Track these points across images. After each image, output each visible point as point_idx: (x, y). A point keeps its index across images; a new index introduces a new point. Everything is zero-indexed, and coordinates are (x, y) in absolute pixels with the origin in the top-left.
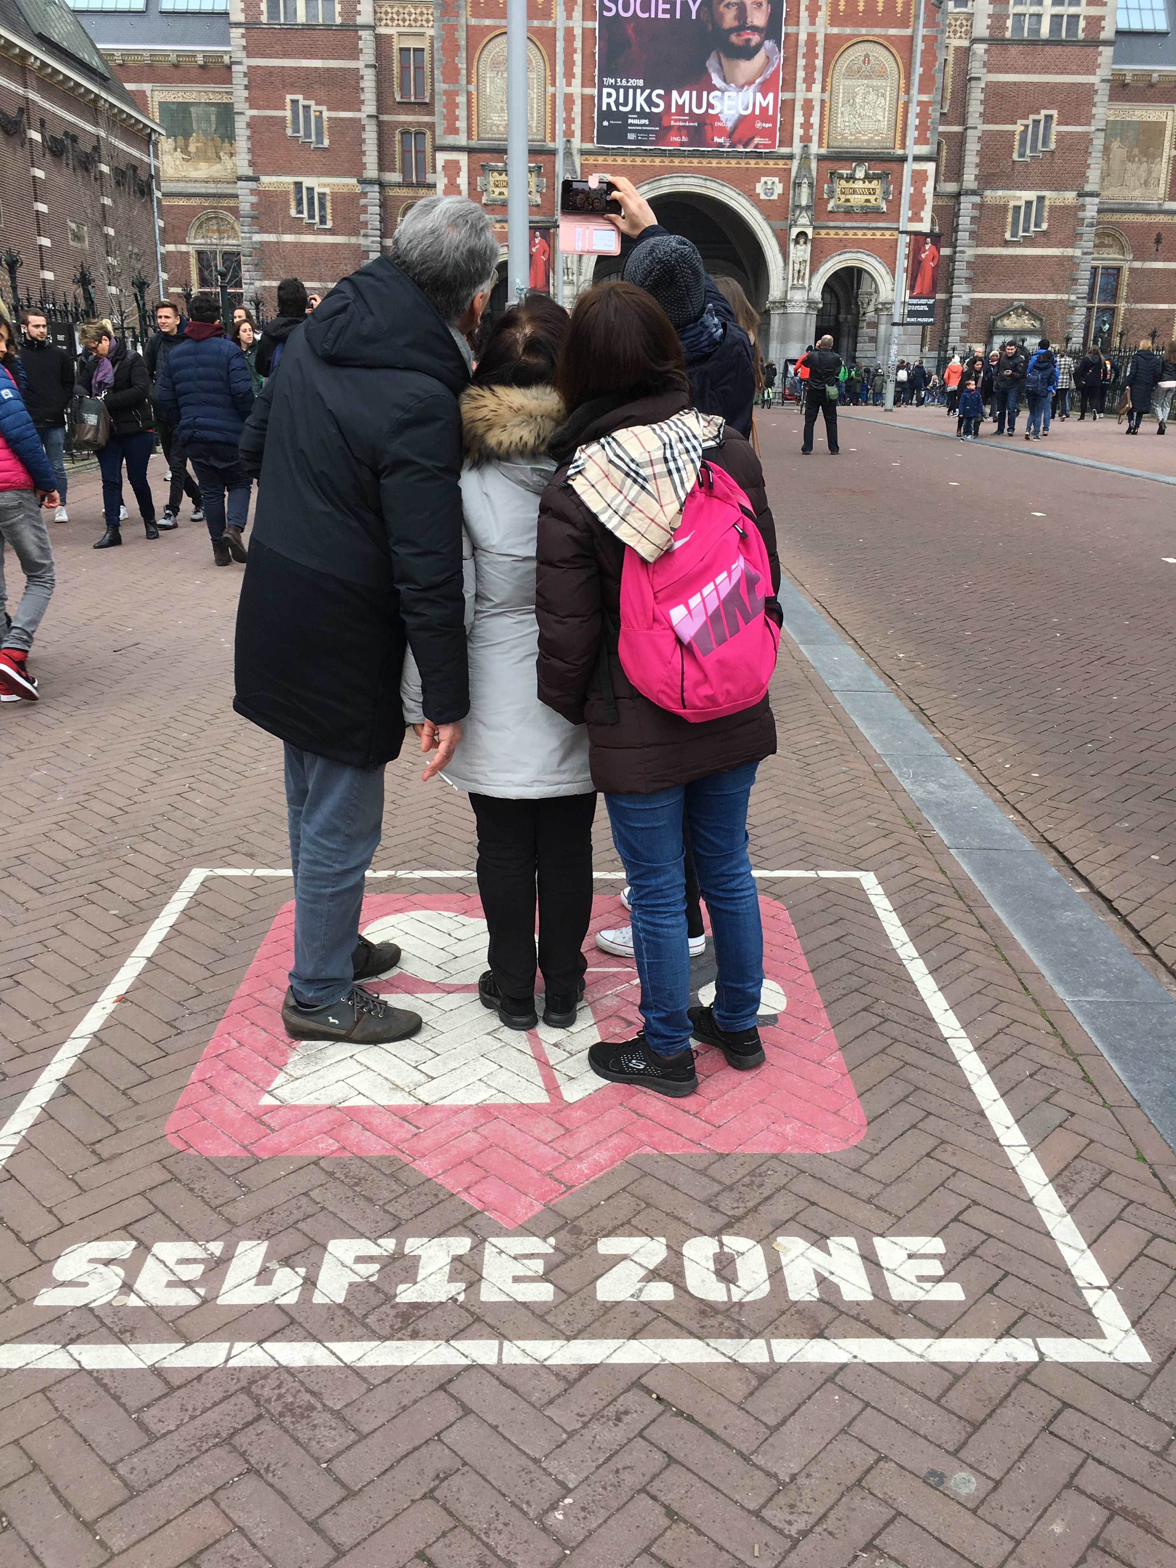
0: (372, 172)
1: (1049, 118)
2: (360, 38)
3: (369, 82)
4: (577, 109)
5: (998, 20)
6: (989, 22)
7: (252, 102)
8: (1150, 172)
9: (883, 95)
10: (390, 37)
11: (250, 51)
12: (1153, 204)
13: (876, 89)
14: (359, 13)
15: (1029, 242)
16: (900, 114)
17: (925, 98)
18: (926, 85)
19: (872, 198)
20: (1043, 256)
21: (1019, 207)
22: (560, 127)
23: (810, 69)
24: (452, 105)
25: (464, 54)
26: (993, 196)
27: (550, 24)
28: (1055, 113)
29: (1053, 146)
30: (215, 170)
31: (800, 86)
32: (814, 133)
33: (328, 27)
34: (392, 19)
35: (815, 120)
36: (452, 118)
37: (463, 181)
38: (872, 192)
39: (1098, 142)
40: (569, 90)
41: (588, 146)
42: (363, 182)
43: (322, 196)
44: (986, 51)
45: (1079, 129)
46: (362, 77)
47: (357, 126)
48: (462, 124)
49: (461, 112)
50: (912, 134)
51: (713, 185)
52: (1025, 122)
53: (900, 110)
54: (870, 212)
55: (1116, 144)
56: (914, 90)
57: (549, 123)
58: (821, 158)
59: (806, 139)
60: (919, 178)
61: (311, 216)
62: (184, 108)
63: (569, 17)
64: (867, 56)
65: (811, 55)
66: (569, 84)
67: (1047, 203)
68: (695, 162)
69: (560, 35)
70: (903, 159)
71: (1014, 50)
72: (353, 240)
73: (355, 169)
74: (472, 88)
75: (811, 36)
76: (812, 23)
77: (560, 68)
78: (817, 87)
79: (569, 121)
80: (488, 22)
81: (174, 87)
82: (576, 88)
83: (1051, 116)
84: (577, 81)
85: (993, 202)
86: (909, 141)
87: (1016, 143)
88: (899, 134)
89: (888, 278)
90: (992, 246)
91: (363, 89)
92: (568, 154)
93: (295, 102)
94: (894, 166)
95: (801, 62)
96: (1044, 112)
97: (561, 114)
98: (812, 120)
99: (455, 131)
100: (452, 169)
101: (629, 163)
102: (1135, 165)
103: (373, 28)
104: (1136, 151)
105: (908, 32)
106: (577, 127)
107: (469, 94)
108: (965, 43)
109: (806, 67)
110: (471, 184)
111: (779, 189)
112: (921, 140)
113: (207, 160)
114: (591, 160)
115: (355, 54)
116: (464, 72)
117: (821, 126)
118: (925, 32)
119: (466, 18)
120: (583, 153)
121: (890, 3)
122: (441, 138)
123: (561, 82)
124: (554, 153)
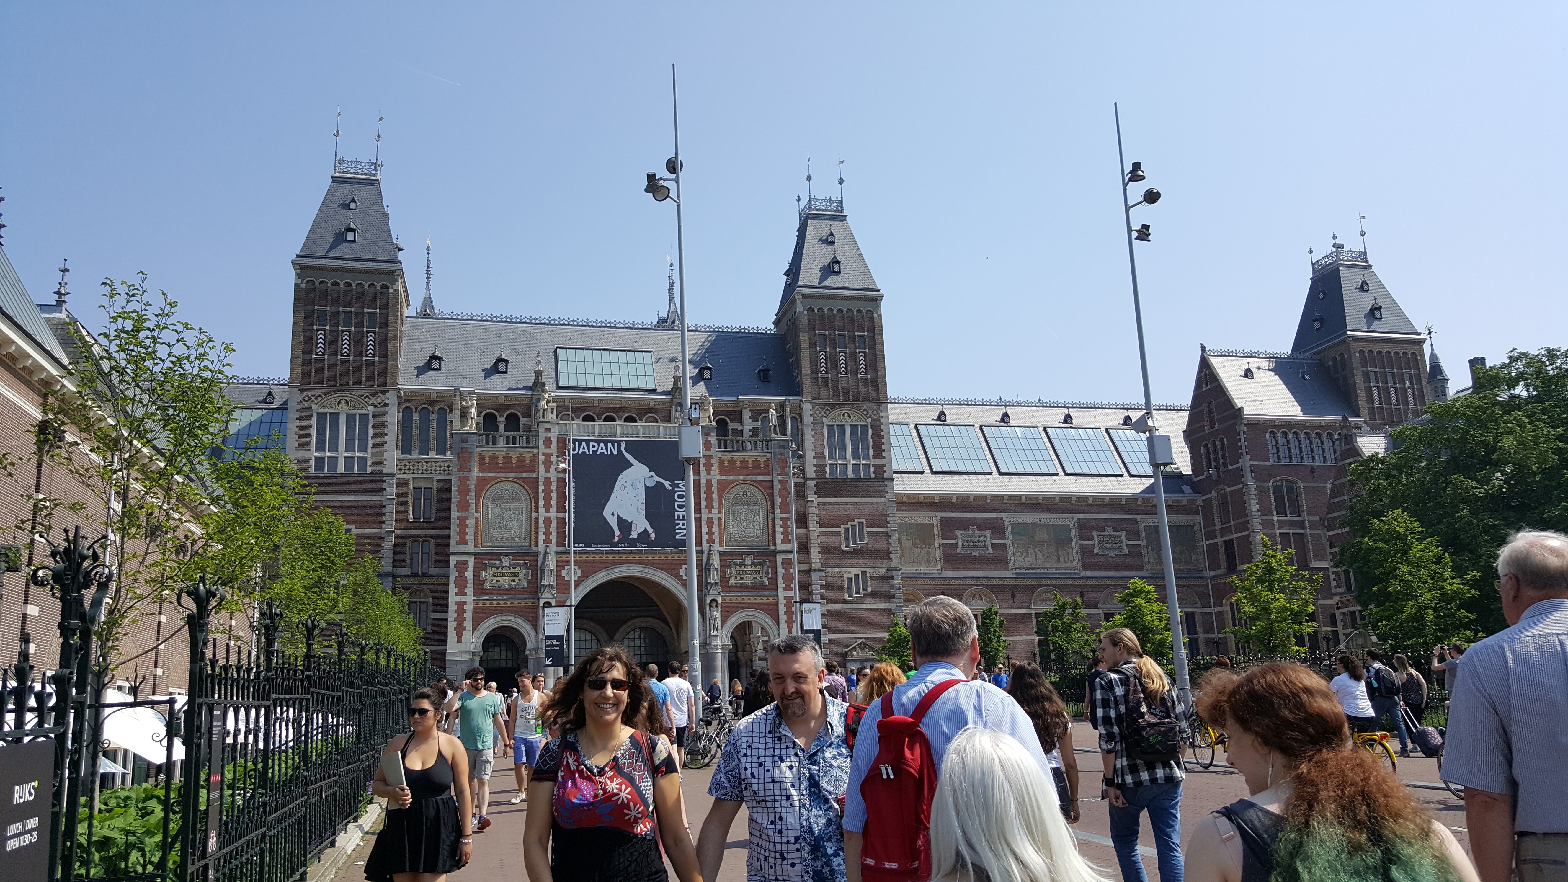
0: (387, 568)
1: (861, 524)
2: (385, 482)
3: (389, 509)
4: (554, 526)
5: (820, 468)
6: (815, 468)
8: (929, 554)
9: (758, 515)
10: (408, 480)
12: (936, 574)
13: (753, 511)
14: (385, 466)
15: (860, 600)
16: (770, 525)
17: (784, 516)
18: (785, 508)
19: (758, 576)
20: (871, 609)
21: (851, 578)
22: (542, 537)
23: (709, 500)
24: (463, 525)
25: (474, 494)
26: (833, 571)
27: (534, 475)
28: (864, 520)
29: (866, 541)
31: (704, 510)
32: (716, 537)
33: (360, 476)
34: (409, 470)
35: (715, 529)
36: (462, 534)
37: (470, 574)
38: (758, 573)
39: (895, 537)
40: (548, 515)
41: (561, 549)
44: (815, 485)
45: (880, 530)
46: (384, 506)
47: (379, 538)
48: (470, 538)
49: (470, 530)
50: (779, 537)
51: (651, 571)
52: (846, 526)
53: (770, 523)
54: (758, 586)
55: (904, 538)
56: (777, 511)
57: (533, 535)
58: (722, 553)
59: (711, 541)
63: (548, 471)
64: (745, 492)
65: (709, 492)
66: (547, 511)
67: (868, 575)
68: (637, 557)
69: (541, 481)
70: (775, 552)
71: (832, 485)
74: (479, 515)
75: (709, 482)
76: (709, 473)
77: (541, 502)
78: (715, 511)
79: (547, 533)
80: (490, 475)
82: (553, 513)
83: (862, 523)
84: (553, 510)
85: (833, 575)
86: (778, 542)
87: (843, 539)
88: (771, 538)
89: (774, 628)
90: (837, 603)
91: (384, 514)
92: (546, 553)
94: (770, 557)
95: (703, 496)
96: (857, 520)
97: (542, 528)
98: (713, 530)
99: (466, 542)
100: (462, 567)
101: (590, 558)
102: (919, 550)
103: (394, 475)
104: (918, 541)
105: (770, 478)
106: (554, 538)
107: (476, 518)
108: (802, 481)
109: (706, 499)
110: (477, 575)
112: (785, 541)
114: (564, 557)
115: (380, 491)
116: (473, 505)
117: (720, 533)
118: (779, 478)
119: (476, 473)
120: (557, 553)
121: (756, 462)
122: (454, 547)
123: (542, 510)
124: (537, 554)
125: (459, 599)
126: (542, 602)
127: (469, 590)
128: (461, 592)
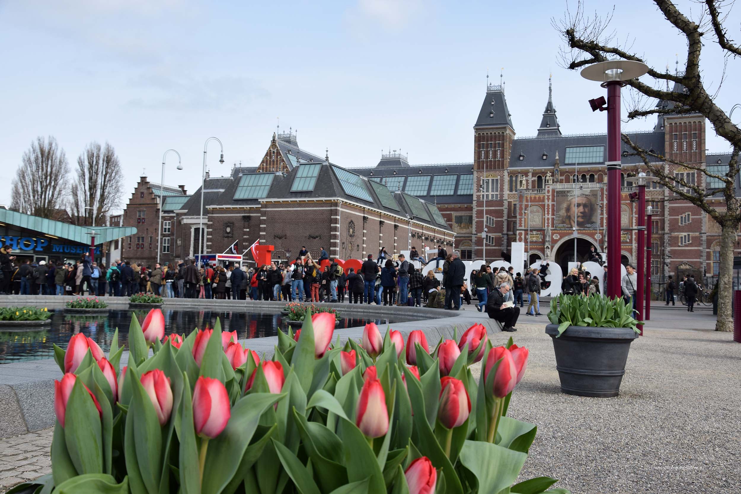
0: (505, 232)
2: (504, 202)
3: (506, 212)
4: (550, 220)
7: (477, 217)
9: (626, 216)
10: (511, 202)
11: (477, 206)
14: (504, 197)
15: (687, 246)
16: (631, 219)
17: (637, 216)
19: (625, 238)
20: (691, 250)
21: (682, 237)
22: (546, 224)
24: (521, 221)
25: (524, 210)
26: (674, 234)
27: (544, 203)
30: (468, 231)
34: (511, 198)
36: (520, 223)
37: (523, 237)
40: (548, 217)
41: (553, 228)
42: (503, 234)
43: (493, 238)
44: (668, 199)
45: (698, 217)
46: (504, 211)
47: (502, 222)
48: (523, 225)
49: (523, 222)
50: (634, 224)
51: (585, 236)
52: (682, 216)
54: (625, 242)
56: (634, 214)
57: (543, 224)
61: (490, 242)
62: (461, 217)
63: (548, 202)
66: (548, 215)
67: (690, 236)
69: (546, 205)
70: (632, 230)
72: (500, 248)
73: (501, 231)
74: (526, 217)
77: (546, 212)
79: (548, 223)
80: (529, 203)
81: (458, 212)
82: (550, 216)
83: (689, 214)
84: (550, 215)
85: (674, 236)
86: (634, 226)
87: (680, 221)
88: (631, 224)
90: (675, 247)
91: (504, 214)
92: (548, 230)
93: (487, 217)
94: (630, 231)
96: (687, 213)
97: (546, 221)
99: (521, 226)
100: (520, 234)
101: (563, 232)
106: (550, 225)
110: (525, 237)
111: (601, 237)
112: (636, 225)
113: (465, 228)
114: (554, 231)
115: (502, 206)
116: (524, 214)
119: (524, 203)
120: (552, 230)
122: (518, 228)
123: (546, 215)
124: (544, 230)
126: (546, 246)
127: (523, 242)
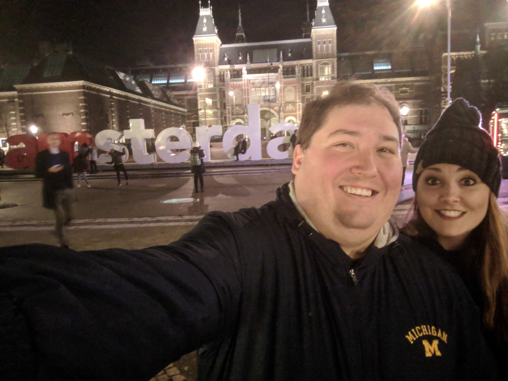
0: (219, 108)
3: (218, 95)
4: (247, 100)
7: (200, 100)
9: (293, 94)
11: (200, 92)
13: (291, 93)
14: (217, 85)
16: (295, 96)
17: (299, 94)
18: (299, 92)
19: (292, 108)
22: (244, 102)
27: (242, 88)
32: (283, 100)
35: (282, 98)
36: (228, 102)
37: (230, 110)
42: (218, 110)
47: (217, 102)
48: (230, 102)
50: (297, 99)
51: (268, 109)
54: (292, 111)
56: (297, 93)
58: (284, 103)
59: (281, 101)
60: (299, 105)
62: (190, 100)
63: (245, 87)
64: (290, 89)
68: (265, 105)
69: (244, 89)
70: (297, 103)
72: (216, 119)
73: (216, 108)
75: (281, 87)
76: (281, 85)
77: (244, 94)
78: (282, 94)
79: (246, 101)
82: (246, 97)
89: (296, 120)
93: (207, 99)
94: (295, 104)
97: (244, 100)
99: (229, 104)
100: (229, 109)
105: (295, 85)
106: (247, 102)
111: (278, 108)
112: (299, 100)
115: (216, 91)
117: (284, 99)
118: (298, 85)
119: (230, 88)
121: (292, 81)
122: (227, 105)
123: (244, 96)
124: (243, 106)
125: (229, 116)
126: (245, 116)
127: (231, 114)
128: (229, 114)
